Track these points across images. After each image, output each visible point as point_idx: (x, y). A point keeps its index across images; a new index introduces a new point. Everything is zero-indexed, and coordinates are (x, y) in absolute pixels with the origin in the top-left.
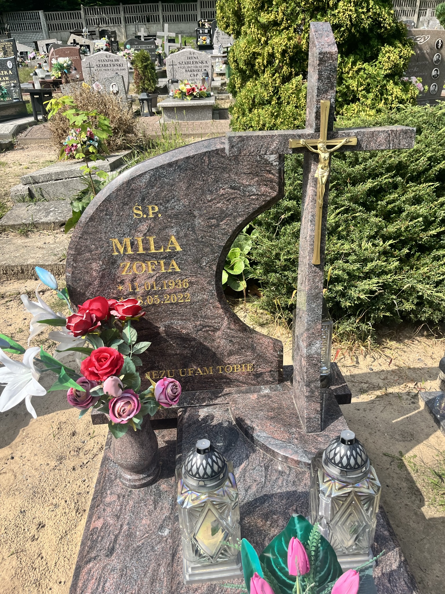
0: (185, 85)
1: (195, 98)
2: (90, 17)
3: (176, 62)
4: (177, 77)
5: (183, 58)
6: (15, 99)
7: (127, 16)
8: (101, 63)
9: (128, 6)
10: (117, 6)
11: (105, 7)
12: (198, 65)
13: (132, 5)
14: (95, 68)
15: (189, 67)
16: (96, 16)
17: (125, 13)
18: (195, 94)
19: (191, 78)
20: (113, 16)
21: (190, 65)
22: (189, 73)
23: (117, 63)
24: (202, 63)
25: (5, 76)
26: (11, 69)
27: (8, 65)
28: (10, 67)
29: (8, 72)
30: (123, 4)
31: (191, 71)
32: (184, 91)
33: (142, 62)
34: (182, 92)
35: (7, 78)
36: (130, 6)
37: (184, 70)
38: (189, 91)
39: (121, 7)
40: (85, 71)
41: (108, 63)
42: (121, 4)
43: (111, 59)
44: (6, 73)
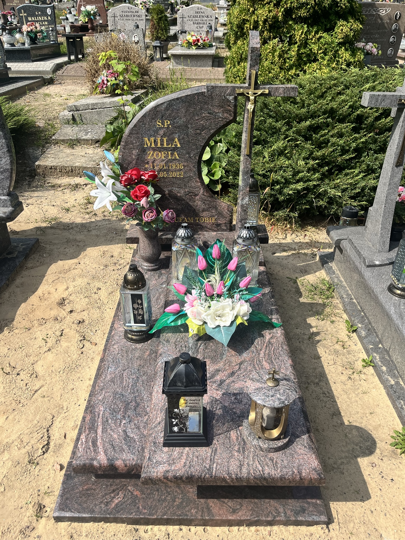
0: (192, 36)
1: (198, 47)
3: (186, 15)
4: (186, 28)
5: (191, 12)
6: (52, 41)
8: (124, 14)
12: (204, 19)
14: (119, 18)
15: (196, 20)
18: (199, 44)
19: (197, 29)
21: (197, 19)
22: (196, 25)
23: (137, 14)
24: (208, 17)
25: (44, 21)
26: (50, 15)
27: (48, 12)
28: (49, 14)
29: (47, 18)
31: (198, 24)
32: (191, 41)
33: (158, 15)
34: (189, 42)
35: (46, 23)
37: (192, 23)
38: (194, 41)
40: (110, 20)
41: (130, 14)
43: (132, 10)
44: (45, 18)
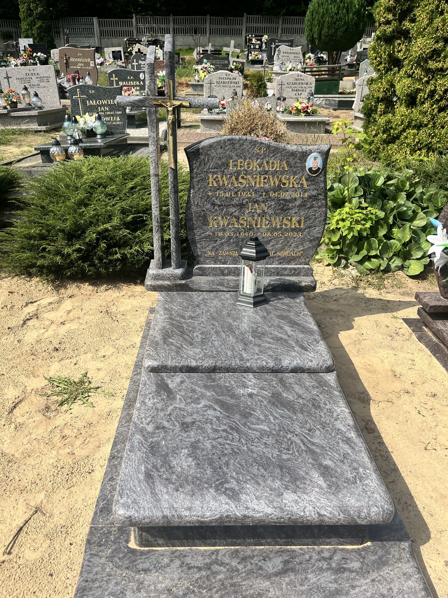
0: (300, 103)
1: (308, 114)
2: (141, 25)
3: (285, 82)
5: (291, 79)
7: (175, 27)
8: (220, 80)
9: (177, 17)
10: (168, 17)
11: (157, 17)
12: (303, 86)
13: (182, 17)
14: (215, 84)
16: (147, 26)
17: (174, 24)
18: (309, 111)
19: (295, 96)
20: (163, 26)
21: (296, 86)
22: (294, 92)
23: (234, 81)
24: (307, 84)
25: (136, 86)
27: (141, 77)
28: (142, 79)
29: (140, 83)
30: (173, 15)
31: (297, 91)
32: (299, 108)
34: (297, 109)
35: (138, 88)
36: (180, 17)
37: (291, 90)
38: (304, 108)
39: (171, 18)
40: (206, 87)
41: (227, 81)
42: (171, 15)
43: (230, 77)
44: (138, 83)
